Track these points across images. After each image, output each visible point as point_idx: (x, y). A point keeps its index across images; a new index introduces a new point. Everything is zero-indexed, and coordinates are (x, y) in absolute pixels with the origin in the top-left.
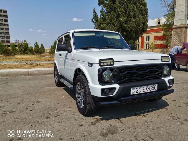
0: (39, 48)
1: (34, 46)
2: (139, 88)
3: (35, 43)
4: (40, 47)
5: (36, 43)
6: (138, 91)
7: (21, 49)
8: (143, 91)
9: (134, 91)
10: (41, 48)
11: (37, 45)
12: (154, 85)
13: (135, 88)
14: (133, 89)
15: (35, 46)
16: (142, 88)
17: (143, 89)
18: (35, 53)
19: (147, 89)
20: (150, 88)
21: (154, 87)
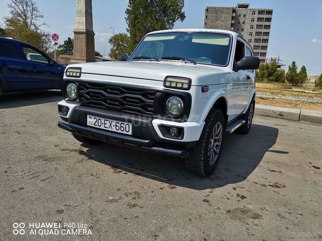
0: (295, 73)
1: (288, 69)
2: (98, 118)
3: (291, 64)
4: (298, 71)
5: (294, 63)
6: (96, 124)
7: (264, 74)
8: (105, 127)
9: (91, 121)
10: (300, 73)
11: (293, 68)
12: (125, 123)
13: (93, 117)
14: (90, 117)
15: (290, 69)
16: (103, 121)
17: (105, 123)
18: (286, 81)
19: (110, 125)
20: (116, 126)
21: (124, 126)
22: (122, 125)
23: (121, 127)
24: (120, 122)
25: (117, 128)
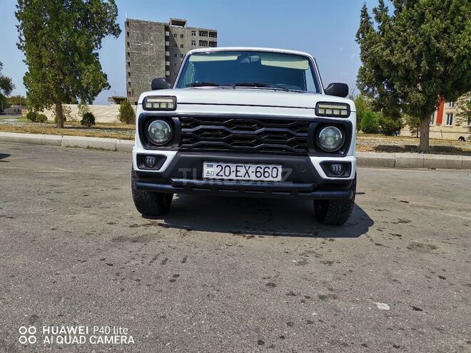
2: (224, 165)
6: (222, 173)
8: (237, 176)
9: (211, 171)
12: (271, 167)
13: (215, 165)
14: (208, 166)
16: (233, 168)
17: (237, 171)
19: (247, 172)
20: (256, 172)
21: (270, 171)
22: (266, 170)
23: (264, 172)
24: (263, 166)
25: (259, 174)
